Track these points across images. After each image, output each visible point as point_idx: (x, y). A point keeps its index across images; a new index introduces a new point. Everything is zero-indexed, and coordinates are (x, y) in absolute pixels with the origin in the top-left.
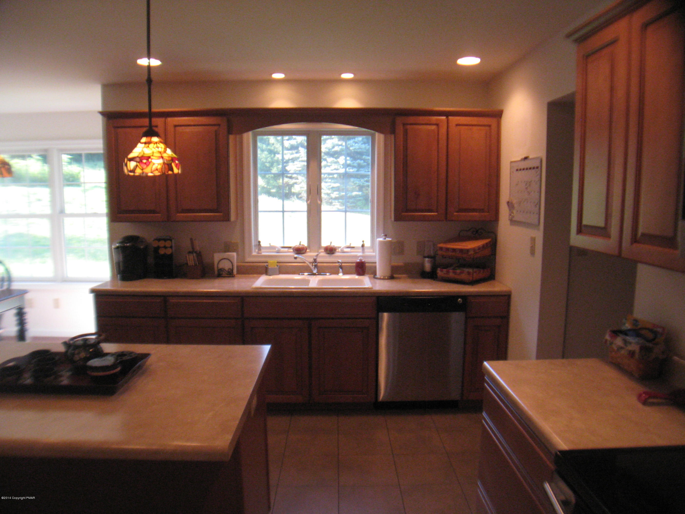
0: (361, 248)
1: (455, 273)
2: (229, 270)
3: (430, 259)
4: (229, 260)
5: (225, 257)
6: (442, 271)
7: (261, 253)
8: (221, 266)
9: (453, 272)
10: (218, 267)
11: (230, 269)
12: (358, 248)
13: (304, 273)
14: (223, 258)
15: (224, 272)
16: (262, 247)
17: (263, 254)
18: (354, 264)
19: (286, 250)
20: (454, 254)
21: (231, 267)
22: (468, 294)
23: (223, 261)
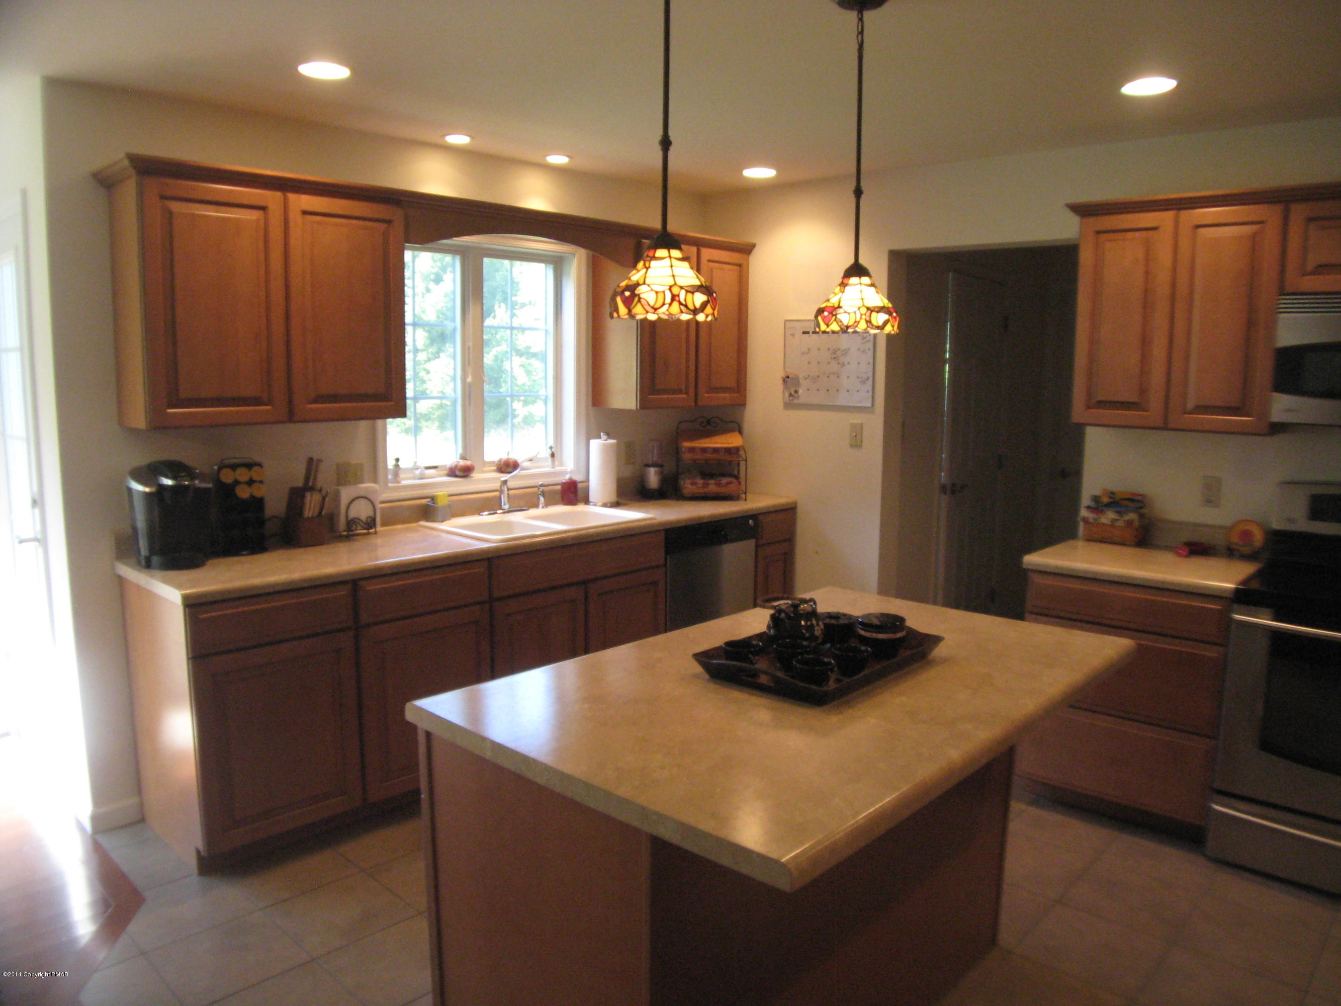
0: (550, 459)
1: (718, 484)
2: (369, 519)
3: (656, 469)
4: (366, 498)
5: (361, 494)
6: (693, 484)
7: (398, 482)
8: (353, 514)
9: (716, 484)
10: (347, 517)
11: (370, 517)
12: (545, 459)
13: (497, 510)
14: (357, 496)
15: (360, 525)
16: (402, 469)
17: (404, 482)
18: (559, 487)
19: (432, 471)
20: (715, 456)
21: (371, 514)
22: (757, 512)
23: (356, 502)
